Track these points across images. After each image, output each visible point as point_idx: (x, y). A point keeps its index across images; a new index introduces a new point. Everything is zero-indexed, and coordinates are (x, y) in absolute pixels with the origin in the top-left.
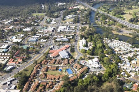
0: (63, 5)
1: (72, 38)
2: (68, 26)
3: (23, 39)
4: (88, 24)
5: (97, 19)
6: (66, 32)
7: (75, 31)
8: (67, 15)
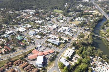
0: (81, 8)
1: (64, 43)
2: (70, 28)
3: (27, 30)
4: (90, 31)
5: (103, 28)
6: (64, 33)
7: (73, 35)
8: (78, 17)
